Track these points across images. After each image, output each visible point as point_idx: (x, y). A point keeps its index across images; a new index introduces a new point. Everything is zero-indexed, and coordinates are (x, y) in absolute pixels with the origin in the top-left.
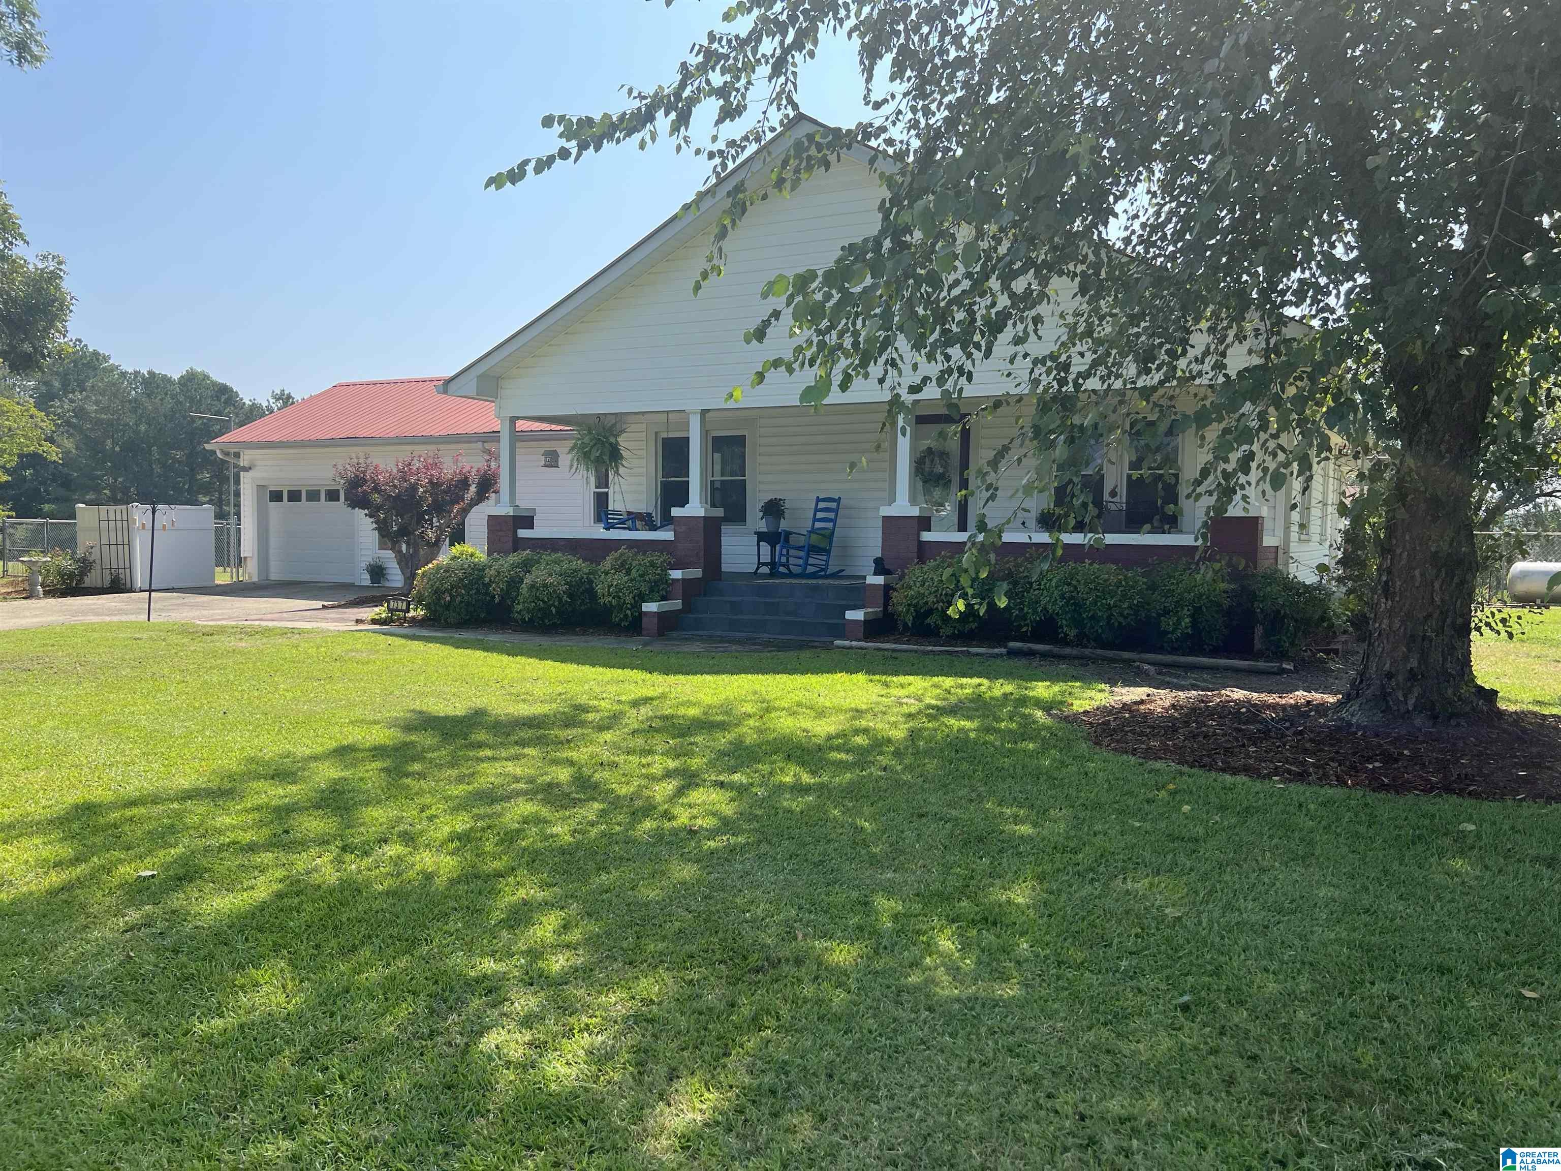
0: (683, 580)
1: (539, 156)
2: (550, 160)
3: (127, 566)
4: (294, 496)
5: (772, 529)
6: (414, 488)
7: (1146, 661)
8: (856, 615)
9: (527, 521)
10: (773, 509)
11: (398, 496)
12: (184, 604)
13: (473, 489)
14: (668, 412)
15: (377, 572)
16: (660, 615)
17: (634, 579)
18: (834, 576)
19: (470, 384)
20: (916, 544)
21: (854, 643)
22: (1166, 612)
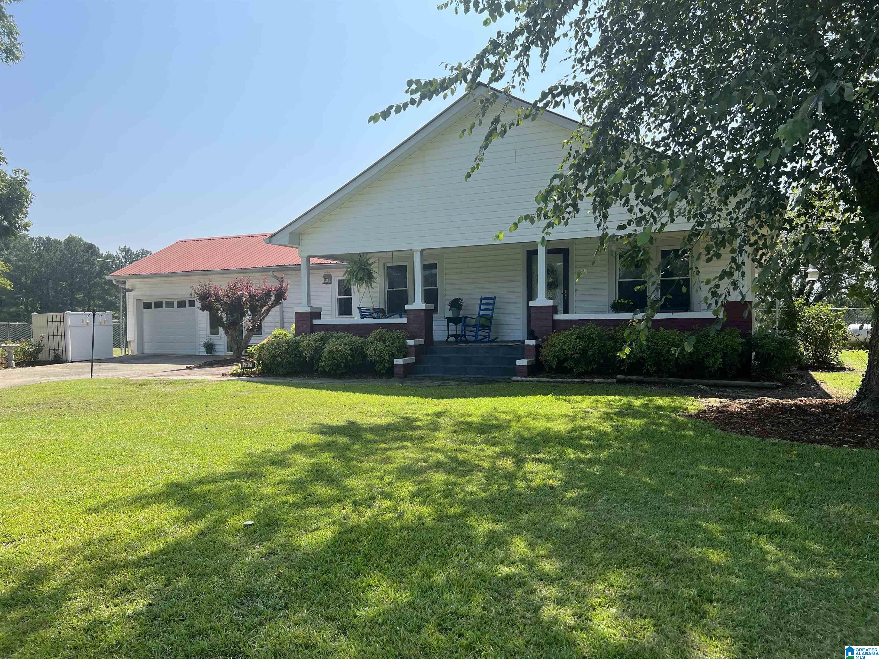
0: (416, 346)
1: (398, 103)
2: (405, 106)
3: (64, 347)
4: (159, 305)
5: (455, 316)
6: (240, 298)
7: (701, 384)
8: (522, 362)
9: (317, 315)
10: (456, 304)
11: (231, 303)
12: (102, 369)
13: (273, 298)
14: (392, 251)
15: (210, 347)
16: (405, 366)
17: (389, 346)
18: (493, 341)
19: (285, 238)
20: (551, 320)
21: (524, 379)
22: (708, 356)
